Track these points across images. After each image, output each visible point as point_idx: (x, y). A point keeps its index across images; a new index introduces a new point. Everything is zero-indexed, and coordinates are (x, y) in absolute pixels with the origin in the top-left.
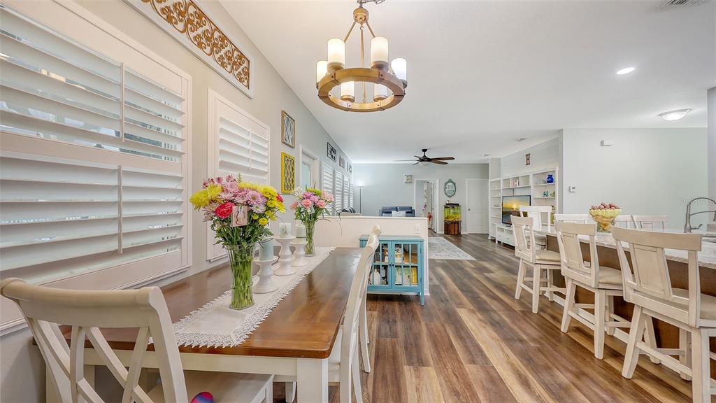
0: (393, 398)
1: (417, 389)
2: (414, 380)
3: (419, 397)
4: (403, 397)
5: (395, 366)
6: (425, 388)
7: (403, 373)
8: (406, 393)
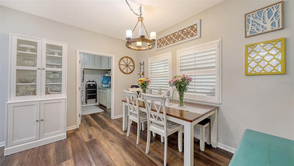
0: (131, 151)
1: (125, 158)
2: (128, 161)
3: (123, 156)
4: (128, 153)
5: (140, 162)
6: (122, 160)
7: (135, 161)
8: (128, 154)
